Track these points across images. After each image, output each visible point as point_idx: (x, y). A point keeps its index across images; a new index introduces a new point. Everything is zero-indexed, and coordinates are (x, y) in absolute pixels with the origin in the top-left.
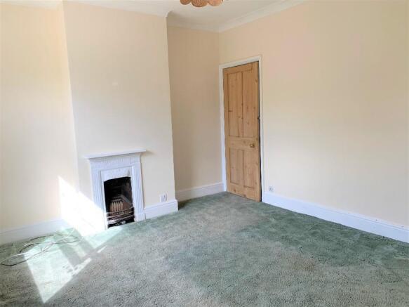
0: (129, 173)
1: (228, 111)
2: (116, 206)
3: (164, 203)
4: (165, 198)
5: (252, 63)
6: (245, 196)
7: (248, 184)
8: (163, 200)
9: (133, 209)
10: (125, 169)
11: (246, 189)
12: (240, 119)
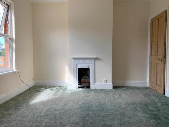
0: (89, 66)
1: (152, 41)
2: (83, 80)
3: (106, 83)
4: (106, 81)
5: (163, 12)
6: (156, 90)
7: (158, 83)
8: (104, 82)
9: (90, 83)
10: (87, 65)
11: (157, 86)
12: (157, 45)
